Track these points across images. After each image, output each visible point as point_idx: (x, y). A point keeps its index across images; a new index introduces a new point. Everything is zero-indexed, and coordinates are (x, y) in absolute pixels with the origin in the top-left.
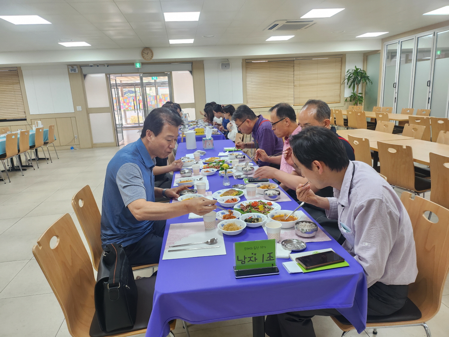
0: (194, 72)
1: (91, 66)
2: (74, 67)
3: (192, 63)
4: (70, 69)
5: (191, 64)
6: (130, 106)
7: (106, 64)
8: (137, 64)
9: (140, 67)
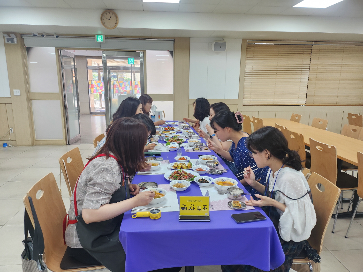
0: (176, 53)
1: (35, 35)
2: (11, 35)
3: (174, 41)
4: (6, 38)
5: (172, 42)
7: (55, 33)
8: (98, 37)
9: (102, 41)
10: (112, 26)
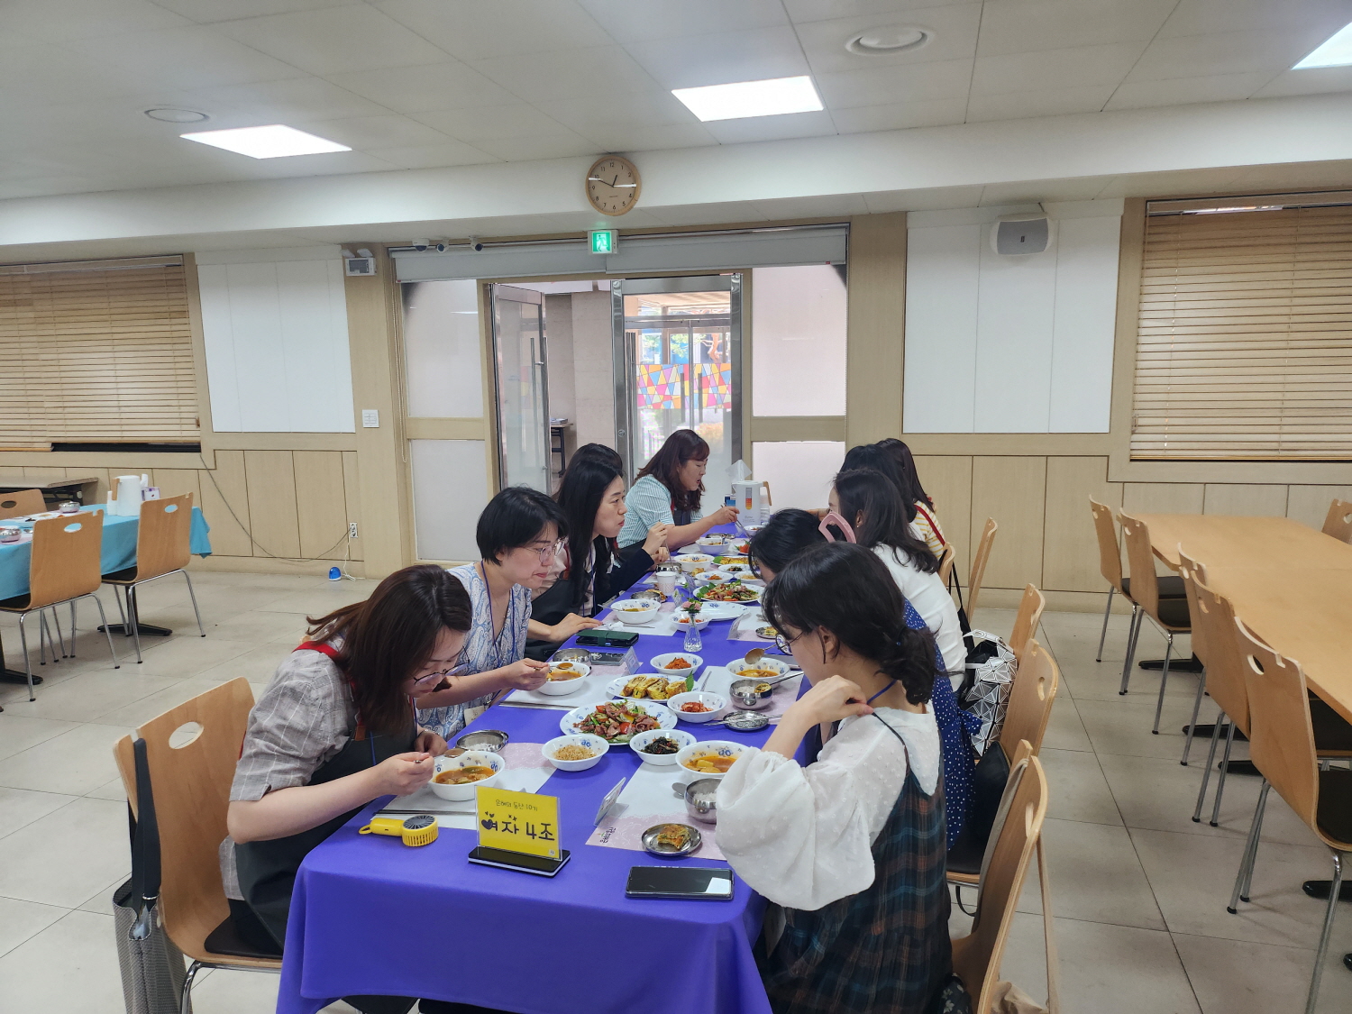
1: (421, 248)
3: (849, 228)
4: (347, 261)
5: (843, 232)
7: (475, 238)
8: (598, 238)
9: (608, 249)
10: (619, 207)
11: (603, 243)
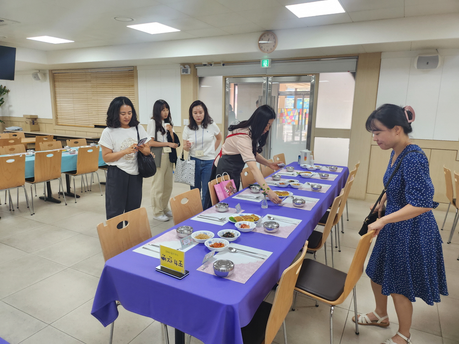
0: (359, 74)
1: (205, 65)
2: (185, 66)
3: (358, 58)
4: (182, 69)
5: (355, 60)
6: (294, 121)
7: (222, 62)
8: (264, 62)
9: (267, 66)
10: (270, 50)
11: (265, 64)
